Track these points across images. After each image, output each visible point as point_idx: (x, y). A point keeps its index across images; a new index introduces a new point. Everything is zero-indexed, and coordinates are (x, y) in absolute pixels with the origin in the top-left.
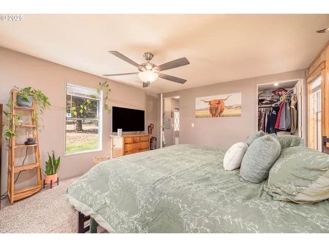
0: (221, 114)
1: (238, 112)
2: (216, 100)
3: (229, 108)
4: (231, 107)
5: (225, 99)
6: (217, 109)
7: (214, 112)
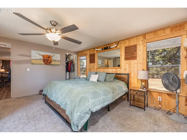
0: (50, 64)
1: (59, 63)
2: (48, 55)
3: (55, 61)
4: (55, 60)
5: (53, 55)
6: (48, 60)
7: (46, 62)
